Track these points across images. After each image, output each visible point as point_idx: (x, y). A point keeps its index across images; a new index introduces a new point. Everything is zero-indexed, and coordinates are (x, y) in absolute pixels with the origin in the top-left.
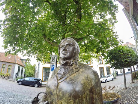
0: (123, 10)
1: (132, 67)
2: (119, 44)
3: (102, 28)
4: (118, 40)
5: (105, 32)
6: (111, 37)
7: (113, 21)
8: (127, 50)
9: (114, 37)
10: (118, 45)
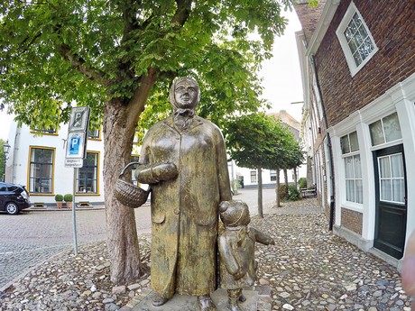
0: (297, 33)
1: (282, 172)
2: (260, 109)
3: (230, 63)
4: (259, 98)
5: (233, 74)
6: (243, 87)
7: (262, 52)
8: (276, 128)
9: (253, 89)
10: (256, 109)
